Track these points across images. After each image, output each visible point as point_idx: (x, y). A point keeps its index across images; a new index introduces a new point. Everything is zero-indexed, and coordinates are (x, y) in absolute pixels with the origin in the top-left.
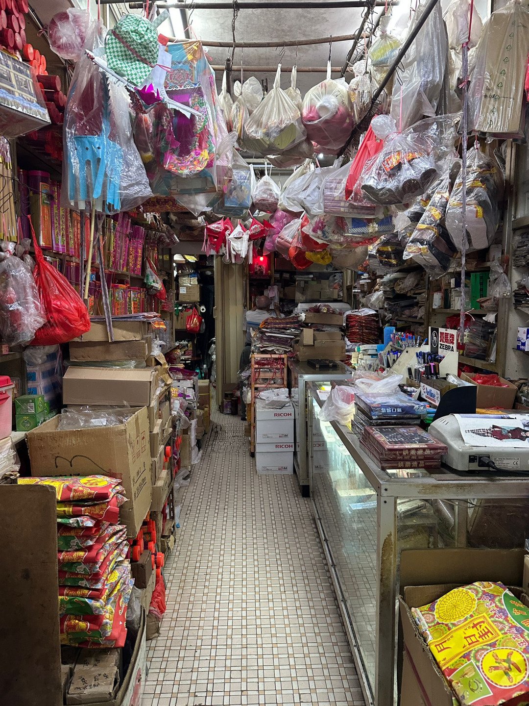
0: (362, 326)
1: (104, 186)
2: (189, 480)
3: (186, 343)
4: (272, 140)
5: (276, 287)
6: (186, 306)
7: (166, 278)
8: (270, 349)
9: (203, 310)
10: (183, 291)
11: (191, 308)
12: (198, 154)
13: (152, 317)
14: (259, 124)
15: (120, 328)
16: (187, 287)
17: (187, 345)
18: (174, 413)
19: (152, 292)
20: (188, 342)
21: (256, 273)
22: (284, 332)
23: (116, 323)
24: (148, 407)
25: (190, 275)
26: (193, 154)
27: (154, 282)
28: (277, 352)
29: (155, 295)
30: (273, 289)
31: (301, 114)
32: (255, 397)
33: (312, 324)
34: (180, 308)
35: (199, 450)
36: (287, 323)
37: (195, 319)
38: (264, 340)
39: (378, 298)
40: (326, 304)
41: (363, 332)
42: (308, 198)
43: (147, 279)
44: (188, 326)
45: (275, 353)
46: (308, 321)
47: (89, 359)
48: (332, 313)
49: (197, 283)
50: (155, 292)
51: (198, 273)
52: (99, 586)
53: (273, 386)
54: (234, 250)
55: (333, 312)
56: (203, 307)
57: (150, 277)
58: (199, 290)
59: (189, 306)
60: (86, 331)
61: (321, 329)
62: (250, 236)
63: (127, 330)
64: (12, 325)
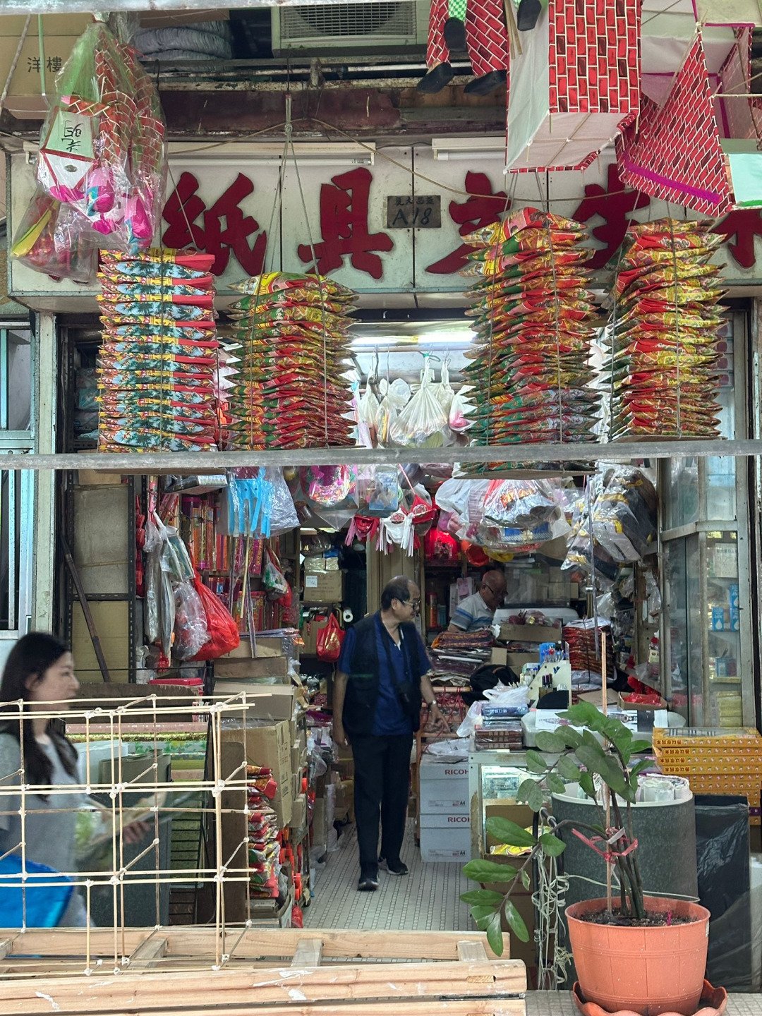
0: (586, 645)
1: (259, 521)
2: (324, 863)
3: (316, 680)
4: (418, 445)
5: (470, 580)
6: (318, 611)
7: (289, 570)
8: (444, 679)
9: (348, 617)
10: (311, 582)
11: (326, 614)
12: (339, 484)
13: (291, 633)
14: (405, 429)
15: (262, 644)
16: (319, 575)
17: (318, 685)
18: (309, 753)
19: (274, 596)
20: (320, 678)
21: (436, 556)
22: (466, 654)
23: (259, 640)
24: (290, 721)
25: (325, 554)
26: (335, 483)
27: (276, 582)
28: (454, 684)
29: (278, 601)
30: (465, 582)
31: (448, 420)
32: (423, 753)
33: (511, 641)
34: (306, 615)
35: (339, 835)
36: (472, 640)
37: (333, 635)
38: (437, 665)
39: (606, 602)
40: (537, 610)
41: (588, 655)
42: (460, 502)
43: (267, 579)
44: (320, 649)
45: (452, 686)
46: (505, 637)
47: (231, 676)
48: (542, 626)
49: (337, 568)
50: (278, 596)
51: (339, 548)
52: (262, 840)
53: (449, 735)
54: (390, 538)
55: (544, 623)
56: (348, 612)
57: (271, 575)
58: (340, 579)
59: (322, 610)
60: (235, 647)
61: (526, 648)
62: (413, 520)
63: (269, 647)
64: (183, 642)
